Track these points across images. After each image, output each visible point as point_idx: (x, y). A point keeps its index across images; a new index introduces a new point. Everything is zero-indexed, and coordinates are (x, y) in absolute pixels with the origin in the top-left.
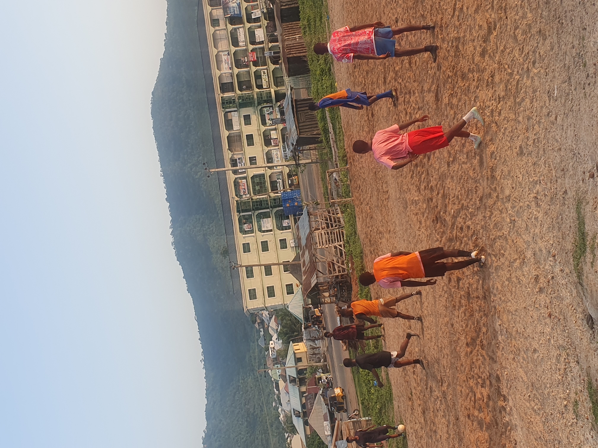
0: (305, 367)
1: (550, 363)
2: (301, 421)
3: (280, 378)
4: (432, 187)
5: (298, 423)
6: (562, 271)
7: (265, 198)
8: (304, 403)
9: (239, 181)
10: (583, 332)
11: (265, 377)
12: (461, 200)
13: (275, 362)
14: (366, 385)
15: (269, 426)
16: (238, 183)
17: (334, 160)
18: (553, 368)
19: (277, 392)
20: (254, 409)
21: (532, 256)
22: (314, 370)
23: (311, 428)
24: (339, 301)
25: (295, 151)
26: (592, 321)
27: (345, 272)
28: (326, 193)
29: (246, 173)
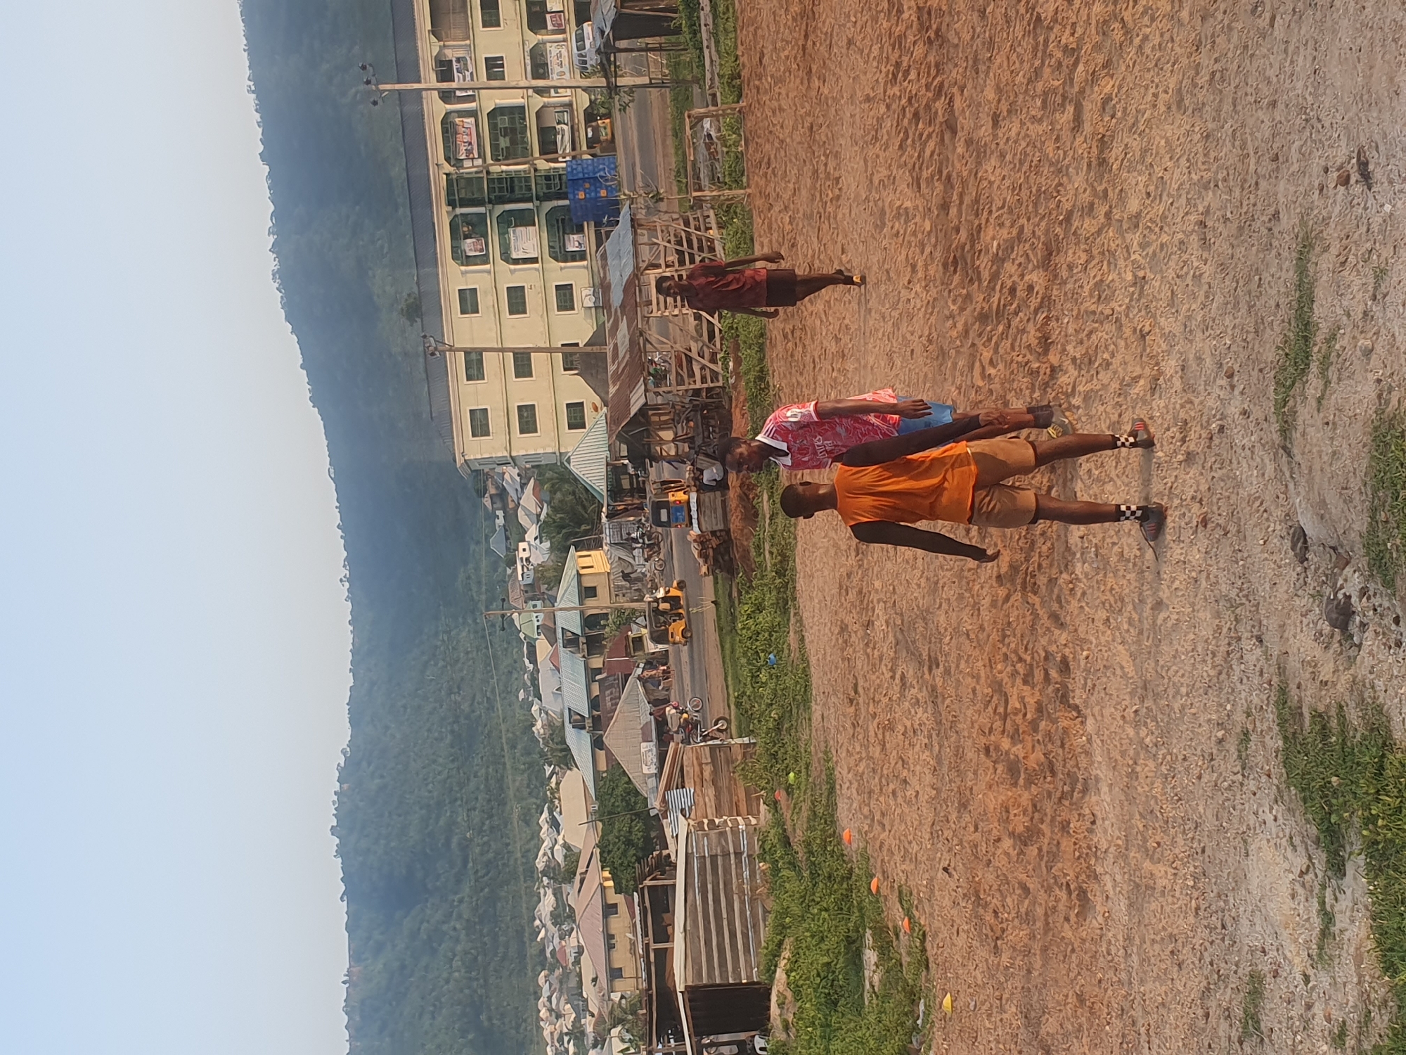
0: (604, 611)
1: (1191, 636)
2: (585, 737)
3: (539, 634)
4: (949, 177)
5: (579, 743)
6: (1245, 413)
7: (525, 171)
8: (597, 696)
9: (457, 120)
10: (1280, 567)
11: (503, 629)
12: (1019, 218)
13: (530, 594)
14: (749, 663)
15: (505, 747)
16: (454, 125)
17: (708, 82)
18: (1200, 649)
19: (531, 667)
20: (472, 705)
21: (1177, 372)
22: (626, 619)
23: (609, 756)
24: (697, 453)
25: (607, 51)
26: (1305, 542)
27: (718, 381)
28: (682, 170)
29: (474, 101)
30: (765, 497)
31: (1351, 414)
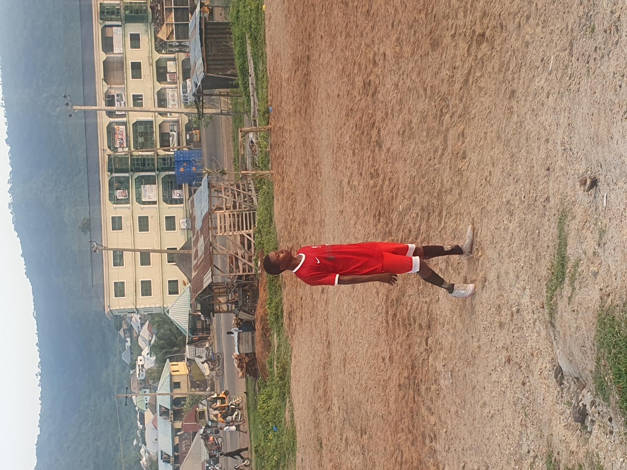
0: (184, 396)
2: (170, 467)
3: (147, 408)
7: (151, 156)
8: (178, 444)
9: (116, 127)
11: (127, 405)
13: (143, 385)
14: (263, 428)
16: (114, 129)
17: (252, 114)
19: (141, 426)
20: (106, 447)
24: (239, 310)
25: (198, 94)
26: (562, 374)
27: (252, 271)
28: (237, 159)
29: (126, 117)
30: (275, 335)
31: (586, 306)
